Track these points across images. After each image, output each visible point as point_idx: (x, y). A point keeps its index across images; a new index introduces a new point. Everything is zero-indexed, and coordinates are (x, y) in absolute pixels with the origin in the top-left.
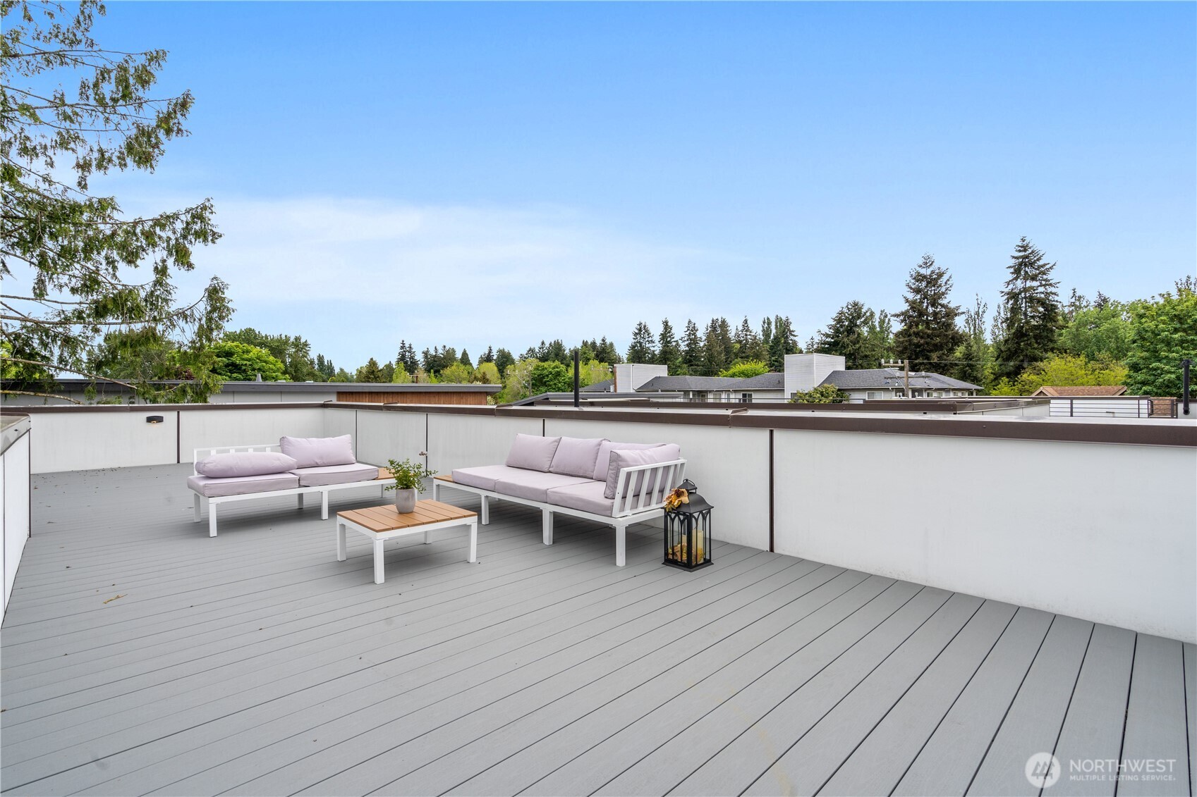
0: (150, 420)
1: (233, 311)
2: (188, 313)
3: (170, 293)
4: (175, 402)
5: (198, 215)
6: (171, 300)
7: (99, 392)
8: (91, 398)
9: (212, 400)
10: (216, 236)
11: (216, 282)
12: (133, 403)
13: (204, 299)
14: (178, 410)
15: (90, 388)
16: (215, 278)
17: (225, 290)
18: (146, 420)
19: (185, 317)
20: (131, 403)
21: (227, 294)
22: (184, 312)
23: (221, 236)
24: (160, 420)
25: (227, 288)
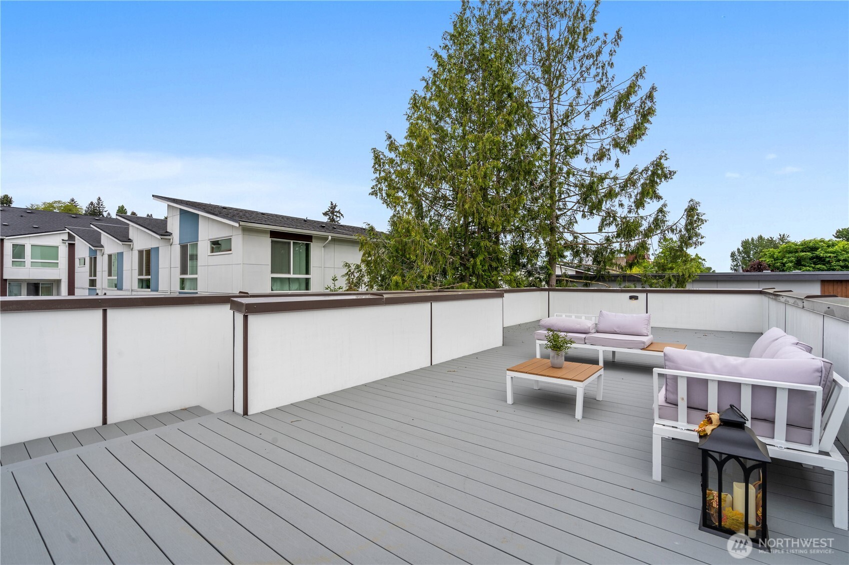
0: (631, 298)
1: (706, 221)
2: (674, 227)
3: (665, 217)
4: (663, 287)
5: (658, 165)
6: (666, 221)
7: (624, 281)
8: (620, 285)
9: (689, 287)
10: (672, 173)
11: (692, 203)
12: (644, 287)
13: (684, 217)
14: (647, 292)
15: (619, 279)
16: (692, 200)
17: (698, 207)
18: (629, 298)
19: (673, 231)
20: (642, 287)
21: (700, 210)
22: (671, 227)
23: (675, 172)
24: (636, 298)
25: (699, 206)
